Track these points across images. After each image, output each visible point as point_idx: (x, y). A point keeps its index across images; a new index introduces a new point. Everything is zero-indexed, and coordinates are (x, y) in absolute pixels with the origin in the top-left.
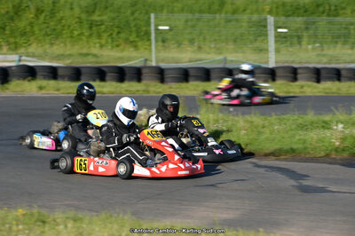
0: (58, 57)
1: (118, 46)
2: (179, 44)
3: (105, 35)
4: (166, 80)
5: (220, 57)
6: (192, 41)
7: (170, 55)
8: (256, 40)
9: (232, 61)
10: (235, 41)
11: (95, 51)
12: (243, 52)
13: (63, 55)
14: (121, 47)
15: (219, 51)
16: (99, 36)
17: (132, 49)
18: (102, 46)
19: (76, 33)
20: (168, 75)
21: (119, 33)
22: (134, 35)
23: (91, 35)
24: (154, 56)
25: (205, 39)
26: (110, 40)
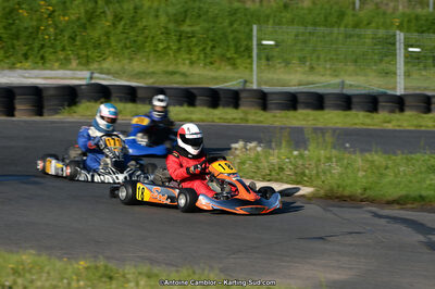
0: (139, 75)
1: (212, 63)
2: (287, 63)
3: (197, 50)
4: (269, 106)
5: (337, 80)
6: (302, 60)
7: (276, 77)
8: (381, 61)
9: (351, 85)
10: (356, 61)
11: (184, 69)
12: (366, 75)
13: (144, 73)
14: (216, 65)
15: (335, 73)
16: (190, 51)
17: (229, 68)
18: (192, 63)
19: (161, 46)
20: (271, 101)
21: (213, 47)
22: (232, 50)
23: (179, 49)
24: (256, 77)
25: (318, 58)
26: (202, 56)
